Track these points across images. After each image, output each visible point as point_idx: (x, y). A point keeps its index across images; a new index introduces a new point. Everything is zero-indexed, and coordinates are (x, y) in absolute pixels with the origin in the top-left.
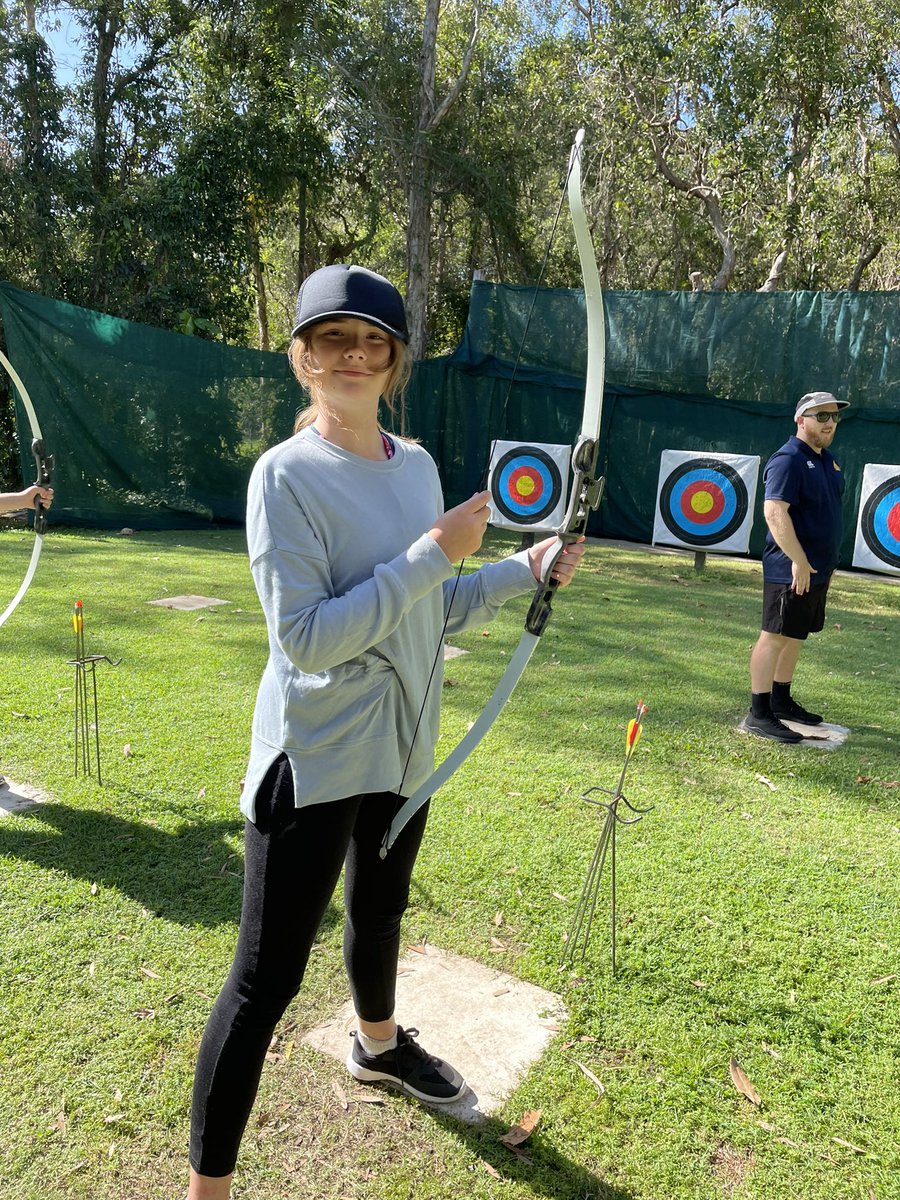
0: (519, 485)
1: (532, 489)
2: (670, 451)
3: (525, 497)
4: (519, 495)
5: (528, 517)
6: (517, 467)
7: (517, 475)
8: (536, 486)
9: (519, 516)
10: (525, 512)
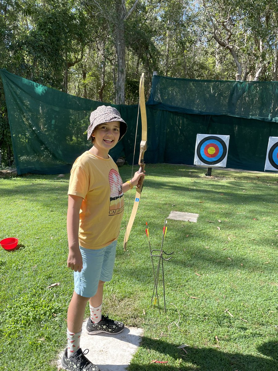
0: (209, 150)
1: (214, 152)
2: (272, 137)
3: (211, 155)
4: (208, 154)
5: (212, 162)
6: (208, 144)
7: (208, 147)
8: (216, 151)
9: (208, 162)
10: (211, 160)
